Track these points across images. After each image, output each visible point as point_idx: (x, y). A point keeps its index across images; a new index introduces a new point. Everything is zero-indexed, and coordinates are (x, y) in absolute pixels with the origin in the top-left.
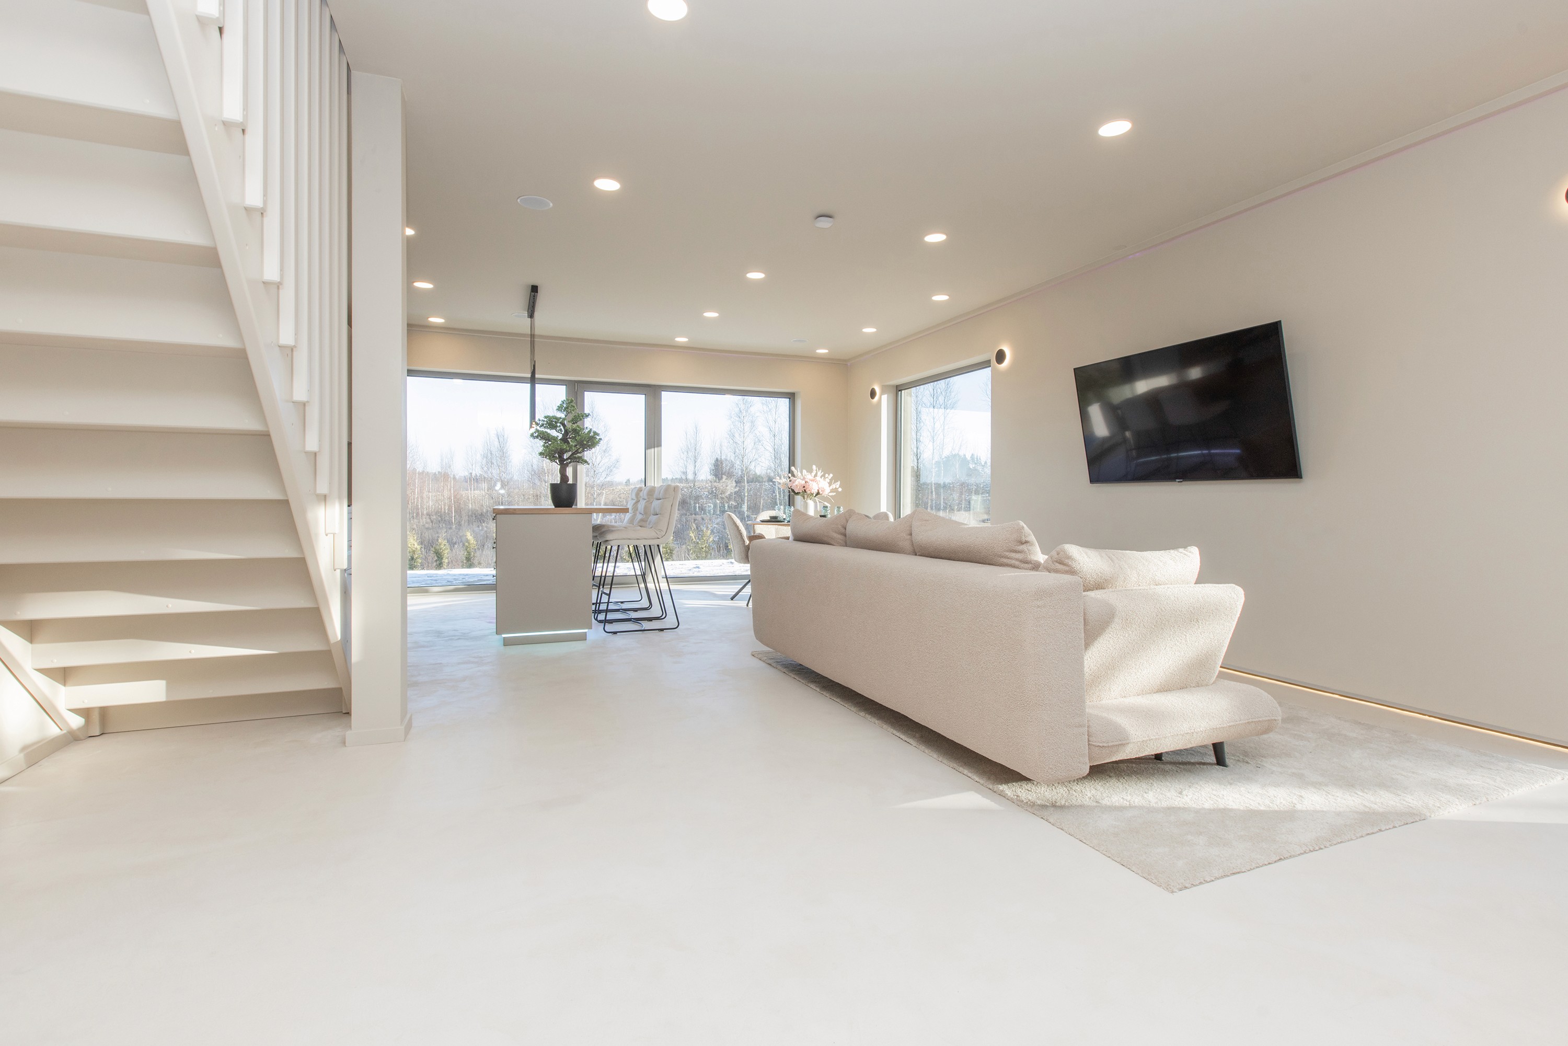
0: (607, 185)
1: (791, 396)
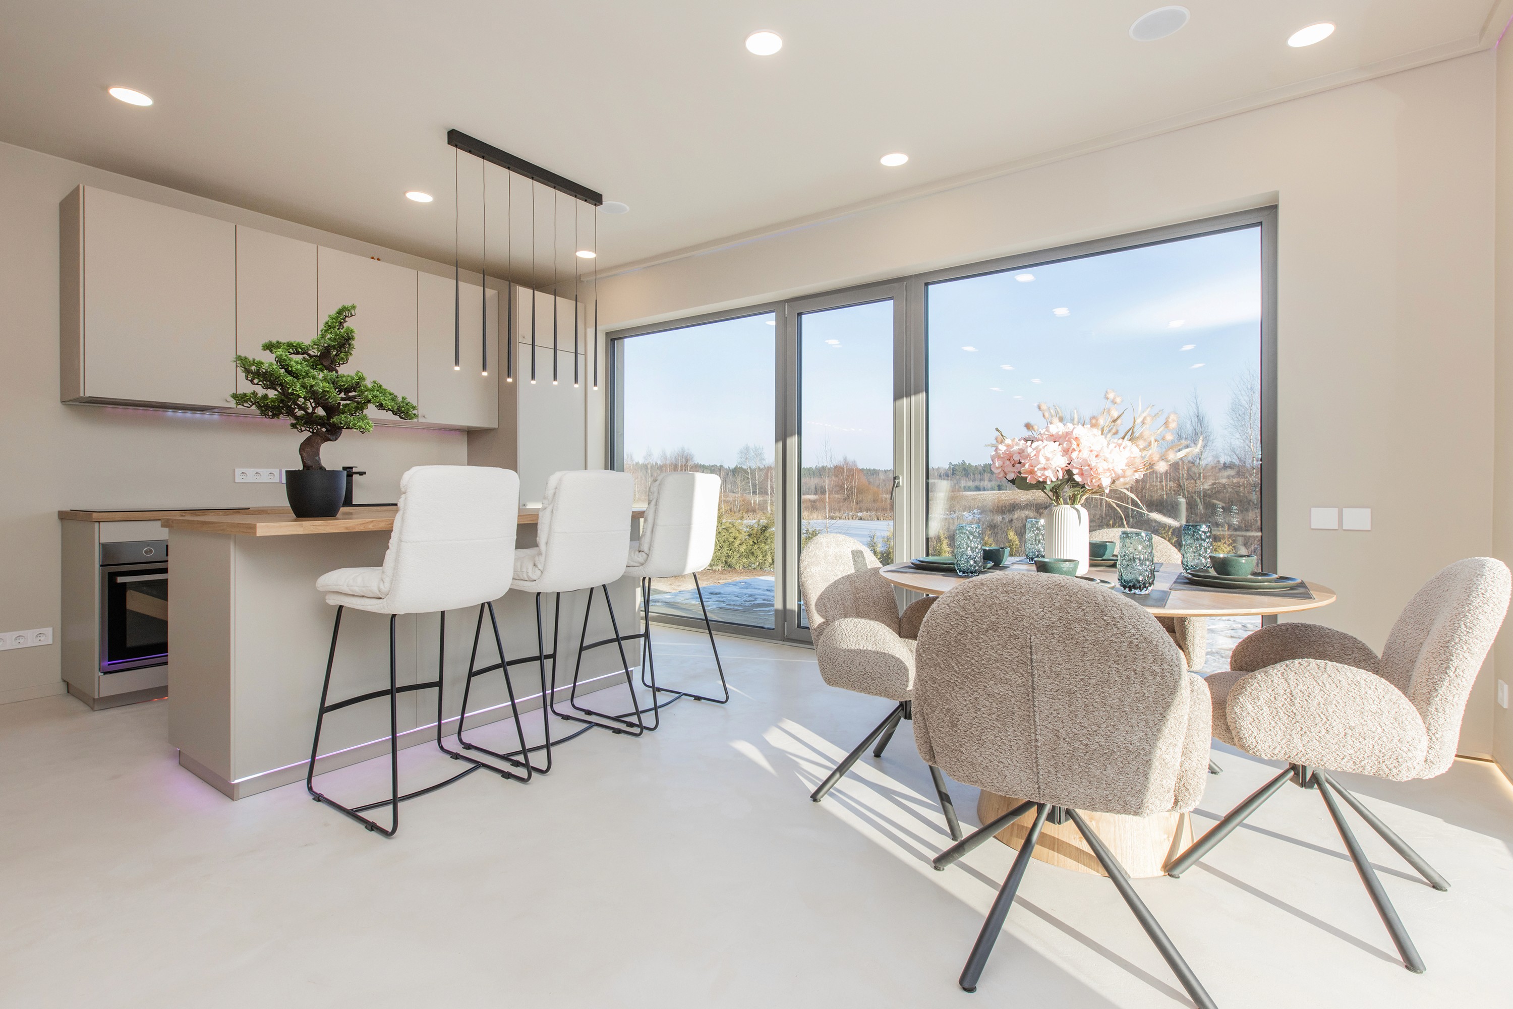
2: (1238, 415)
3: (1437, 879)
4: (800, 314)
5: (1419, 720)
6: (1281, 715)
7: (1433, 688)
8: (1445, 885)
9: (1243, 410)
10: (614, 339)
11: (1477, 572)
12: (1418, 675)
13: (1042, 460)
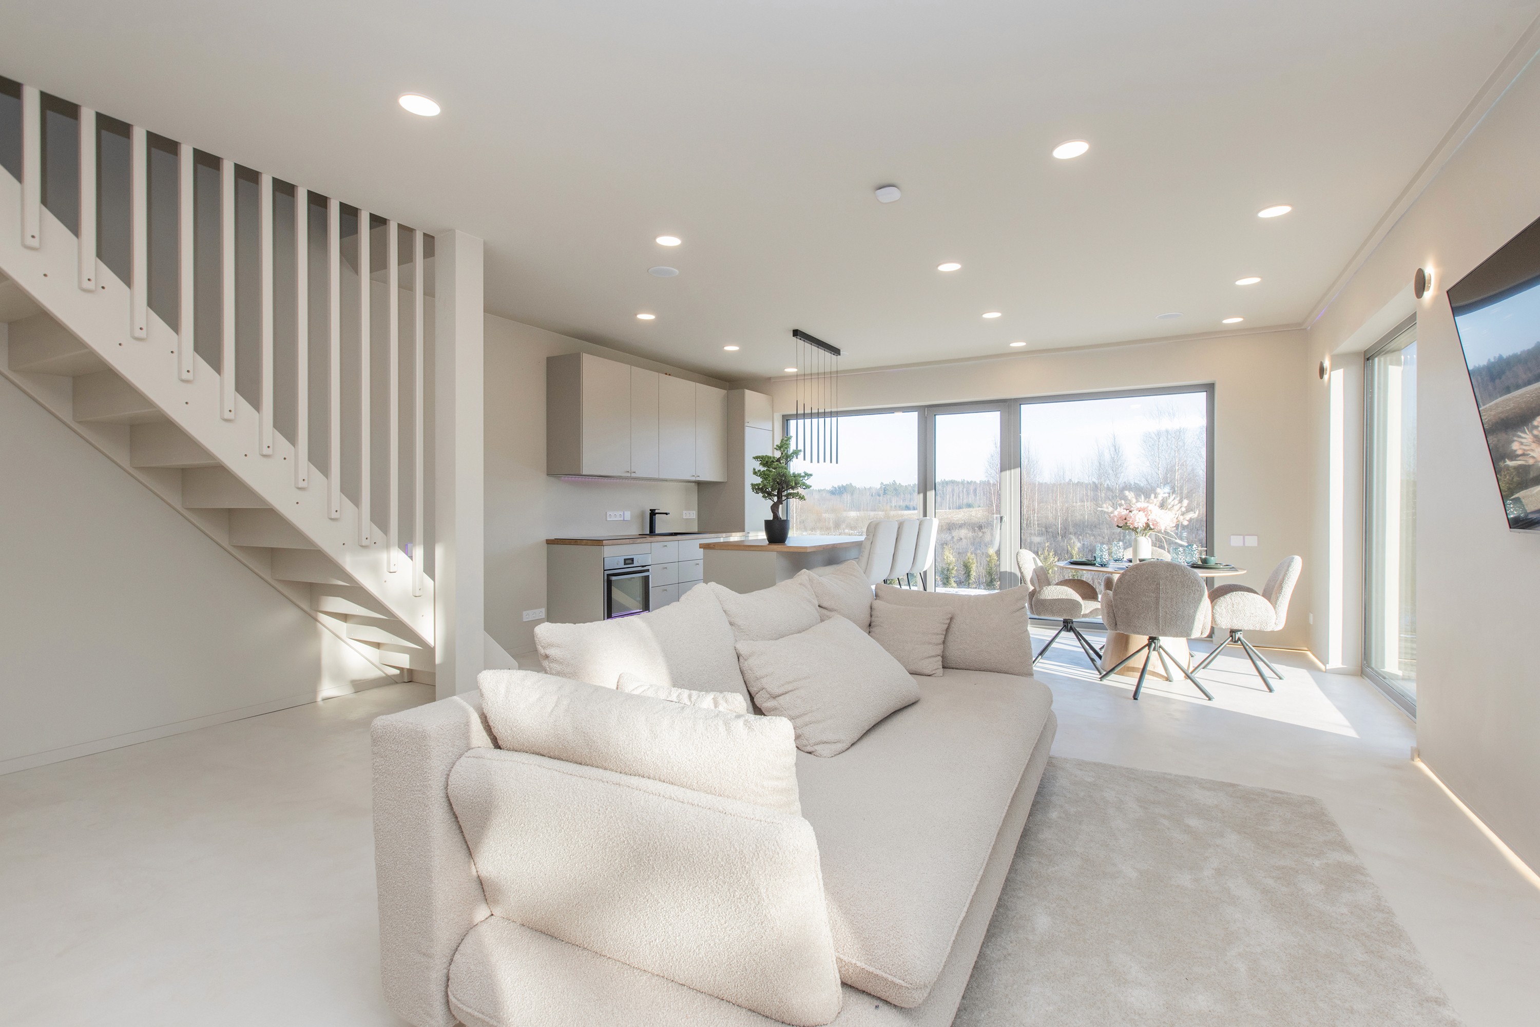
0: (668, 241)
1: (1209, 388)
2: (1148, 446)
3: (1280, 675)
4: (935, 415)
5: (1274, 610)
6: (1229, 611)
7: (1277, 599)
8: (1283, 677)
9: (1153, 442)
10: (786, 419)
11: (1291, 560)
12: (1273, 596)
13: (1137, 519)
